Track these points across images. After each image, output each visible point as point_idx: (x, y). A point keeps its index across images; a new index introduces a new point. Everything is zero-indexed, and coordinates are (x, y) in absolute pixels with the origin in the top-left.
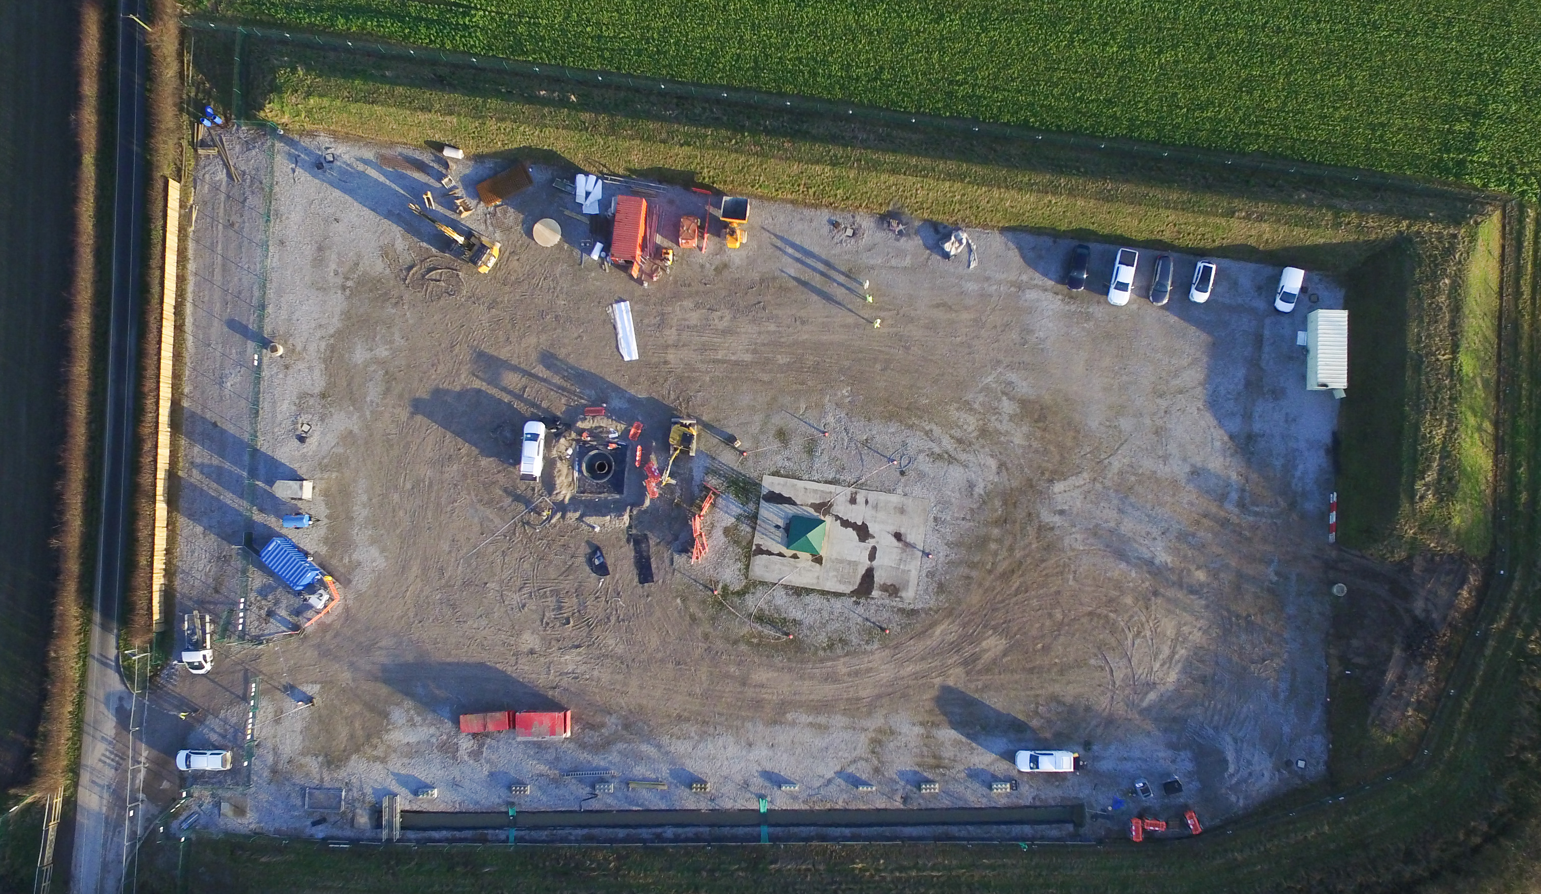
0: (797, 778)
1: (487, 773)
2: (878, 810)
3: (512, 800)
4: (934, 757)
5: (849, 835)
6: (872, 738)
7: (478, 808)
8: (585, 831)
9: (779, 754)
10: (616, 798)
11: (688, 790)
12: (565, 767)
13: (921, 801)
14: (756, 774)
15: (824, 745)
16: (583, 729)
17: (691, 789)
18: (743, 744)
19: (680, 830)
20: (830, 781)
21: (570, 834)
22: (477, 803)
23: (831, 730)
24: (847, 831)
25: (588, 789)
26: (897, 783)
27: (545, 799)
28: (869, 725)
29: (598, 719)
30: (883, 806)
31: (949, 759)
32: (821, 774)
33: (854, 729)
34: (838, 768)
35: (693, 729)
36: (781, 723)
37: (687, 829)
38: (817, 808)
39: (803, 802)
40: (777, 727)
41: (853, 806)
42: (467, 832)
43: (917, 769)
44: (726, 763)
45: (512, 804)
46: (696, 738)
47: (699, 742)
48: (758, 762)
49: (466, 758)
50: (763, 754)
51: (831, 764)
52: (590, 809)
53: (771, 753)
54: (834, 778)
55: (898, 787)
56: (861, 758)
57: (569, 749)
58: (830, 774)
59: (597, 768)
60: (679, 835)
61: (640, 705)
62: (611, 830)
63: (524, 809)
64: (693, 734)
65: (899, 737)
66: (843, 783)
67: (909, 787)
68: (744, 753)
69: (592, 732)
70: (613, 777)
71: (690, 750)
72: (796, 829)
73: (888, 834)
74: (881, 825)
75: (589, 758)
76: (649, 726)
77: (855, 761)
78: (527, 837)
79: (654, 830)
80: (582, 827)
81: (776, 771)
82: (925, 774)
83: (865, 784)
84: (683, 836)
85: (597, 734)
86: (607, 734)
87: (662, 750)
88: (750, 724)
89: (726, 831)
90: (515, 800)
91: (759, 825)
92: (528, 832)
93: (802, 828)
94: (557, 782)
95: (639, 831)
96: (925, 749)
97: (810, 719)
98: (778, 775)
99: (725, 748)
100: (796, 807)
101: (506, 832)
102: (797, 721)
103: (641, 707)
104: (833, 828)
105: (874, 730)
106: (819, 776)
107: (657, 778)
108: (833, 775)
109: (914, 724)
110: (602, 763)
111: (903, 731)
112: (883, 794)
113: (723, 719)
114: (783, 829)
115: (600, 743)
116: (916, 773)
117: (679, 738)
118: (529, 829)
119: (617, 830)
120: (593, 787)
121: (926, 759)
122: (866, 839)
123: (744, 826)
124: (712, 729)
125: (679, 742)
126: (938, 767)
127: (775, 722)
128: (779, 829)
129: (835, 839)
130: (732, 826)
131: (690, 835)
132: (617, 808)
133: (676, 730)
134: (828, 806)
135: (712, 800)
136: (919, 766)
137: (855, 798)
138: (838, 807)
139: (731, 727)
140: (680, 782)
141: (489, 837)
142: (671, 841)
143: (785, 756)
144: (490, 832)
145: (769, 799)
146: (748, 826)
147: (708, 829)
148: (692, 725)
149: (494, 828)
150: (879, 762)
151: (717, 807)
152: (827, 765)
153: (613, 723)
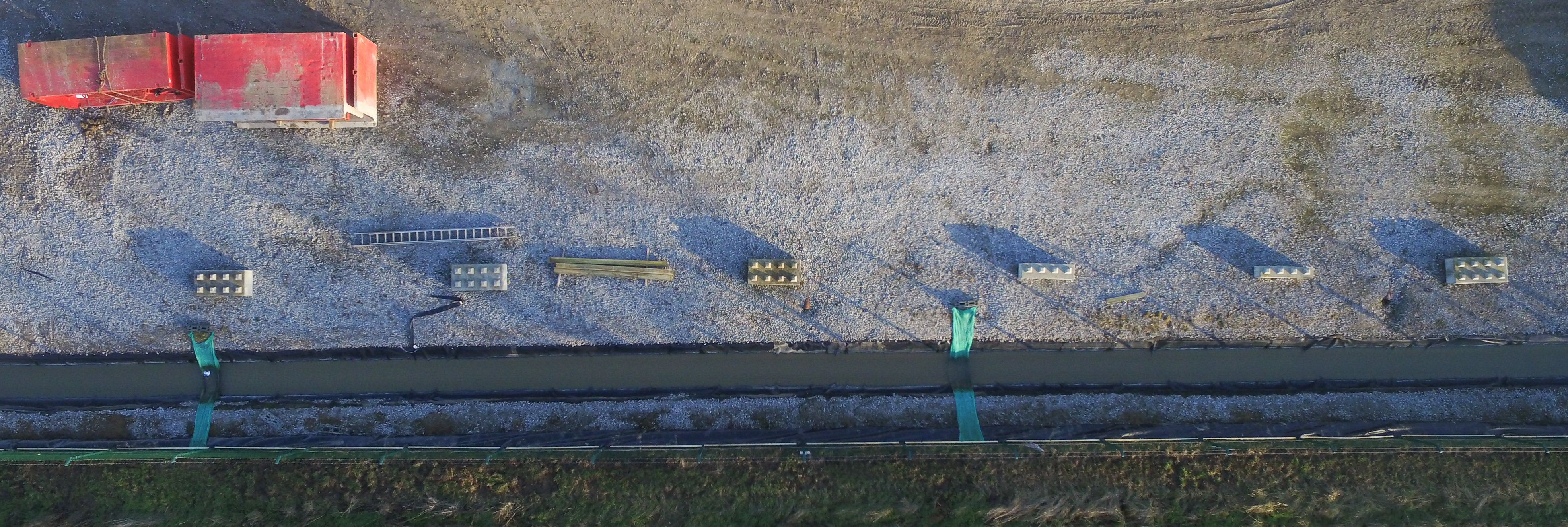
0: (1069, 246)
1: (122, 235)
2: (1312, 341)
3: (201, 316)
4: (1486, 180)
5: (1226, 416)
6: (1295, 125)
7: (98, 342)
8: (424, 410)
9: (1011, 174)
10: (516, 309)
11: (735, 285)
12: (363, 218)
13: (1445, 312)
14: (942, 236)
15: (1149, 145)
16: (414, 103)
17: (745, 276)
18: (902, 143)
19: (710, 406)
20: (1166, 254)
21: (381, 417)
22: (95, 325)
23: (1171, 100)
24: (1220, 406)
25: (431, 284)
26: (1373, 259)
27: (300, 316)
28: (1286, 84)
29: (463, 72)
30: (1328, 329)
31: (1532, 186)
32: (1141, 232)
33: (1241, 97)
34: (1192, 215)
35: (751, 98)
36: (1017, 81)
37: (734, 403)
38: (1126, 336)
39: (1086, 317)
40: (1006, 93)
41: (1234, 332)
42: (68, 413)
43: (1433, 215)
44: (849, 200)
45: (201, 328)
46: (759, 125)
47: (767, 138)
48: (947, 198)
49: (61, 190)
50: (962, 173)
51: (1173, 202)
52: (440, 342)
53: (986, 173)
54: (1178, 244)
55: (1378, 270)
56: (1261, 186)
57: (374, 162)
58: (1169, 233)
59: (457, 220)
60: (710, 421)
61: (585, 29)
62: (503, 406)
63: (237, 343)
64: (748, 115)
65: (1379, 122)
66: (1209, 259)
67: (1408, 270)
68: (906, 171)
69: (444, 112)
70: (506, 244)
71: (741, 161)
72: (1062, 401)
73: (1344, 413)
74: (1320, 386)
75: (434, 188)
76: (614, 92)
77: (1243, 194)
78: (249, 429)
79: (631, 405)
80: (414, 397)
81: (1004, 224)
82: (1459, 232)
83: (1276, 260)
84: (720, 424)
85: (458, 116)
86: (488, 117)
87: (657, 163)
88: (921, 82)
89: (849, 405)
90: (212, 317)
91: (948, 390)
92: (251, 412)
93: (1081, 398)
94: (335, 263)
95: (588, 407)
96: (1457, 156)
97: (1107, 69)
98: (1009, 236)
99: (845, 155)
100: (1063, 334)
101: (188, 414)
102: (1068, 75)
103: (590, 33)
104: (1176, 398)
105: (1301, 102)
106: (1136, 241)
107: (643, 249)
108: (1178, 236)
109: (1423, 83)
110: (474, 206)
111: (1392, 102)
112: (1331, 292)
113: (840, 69)
114: (1025, 399)
115: (468, 143)
116: (1430, 228)
117: (706, 127)
118: (255, 404)
119: (520, 406)
120: (446, 277)
121: (1459, 188)
122: (1276, 426)
123: (905, 393)
124: (805, 101)
125: (707, 140)
126: (1496, 209)
127: (998, 79)
128: (1008, 400)
129: (1186, 428)
130: (867, 393)
131: (743, 418)
132: (521, 340)
133: (695, 104)
134: (1162, 329)
135: (808, 312)
136: (1441, 207)
137: (1245, 305)
138: (1190, 333)
139: (864, 93)
140: (711, 260)
141: (135, 429)
142: (686, 436)
143: (1030, 180)
144: (138, 412)
145: (980, 309)
146: (916, 392)
147: (795, 402)
148: (748, 89)
149: (153, 403)
150: (1320, 195)
151: (824, 337)
152: (1159, 202)
153: (504, 85)
